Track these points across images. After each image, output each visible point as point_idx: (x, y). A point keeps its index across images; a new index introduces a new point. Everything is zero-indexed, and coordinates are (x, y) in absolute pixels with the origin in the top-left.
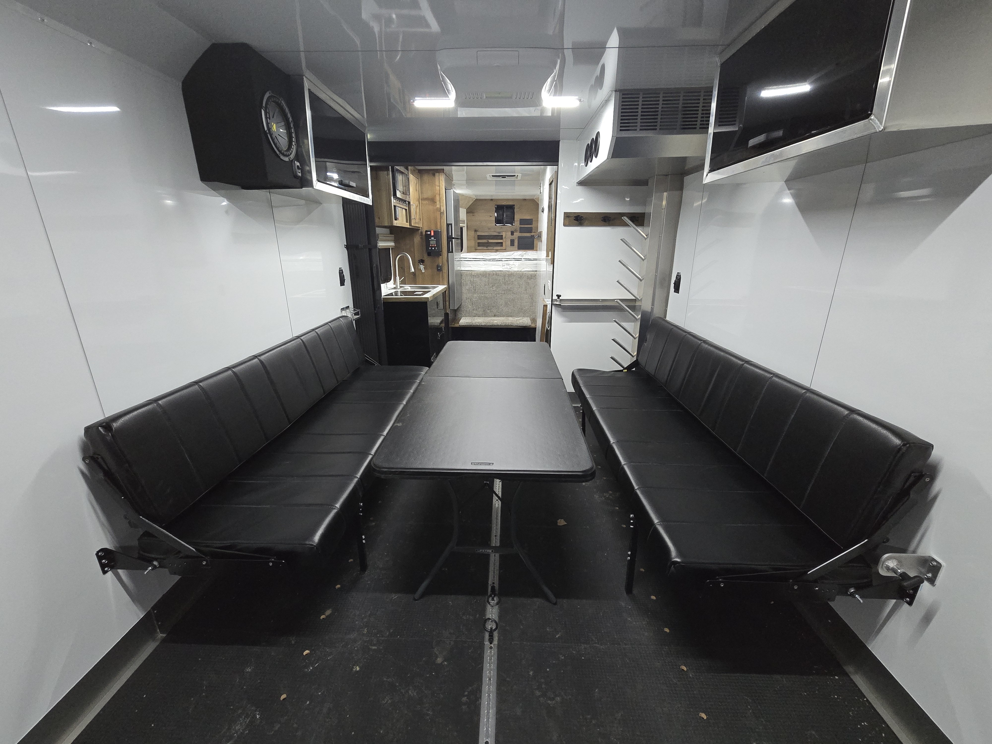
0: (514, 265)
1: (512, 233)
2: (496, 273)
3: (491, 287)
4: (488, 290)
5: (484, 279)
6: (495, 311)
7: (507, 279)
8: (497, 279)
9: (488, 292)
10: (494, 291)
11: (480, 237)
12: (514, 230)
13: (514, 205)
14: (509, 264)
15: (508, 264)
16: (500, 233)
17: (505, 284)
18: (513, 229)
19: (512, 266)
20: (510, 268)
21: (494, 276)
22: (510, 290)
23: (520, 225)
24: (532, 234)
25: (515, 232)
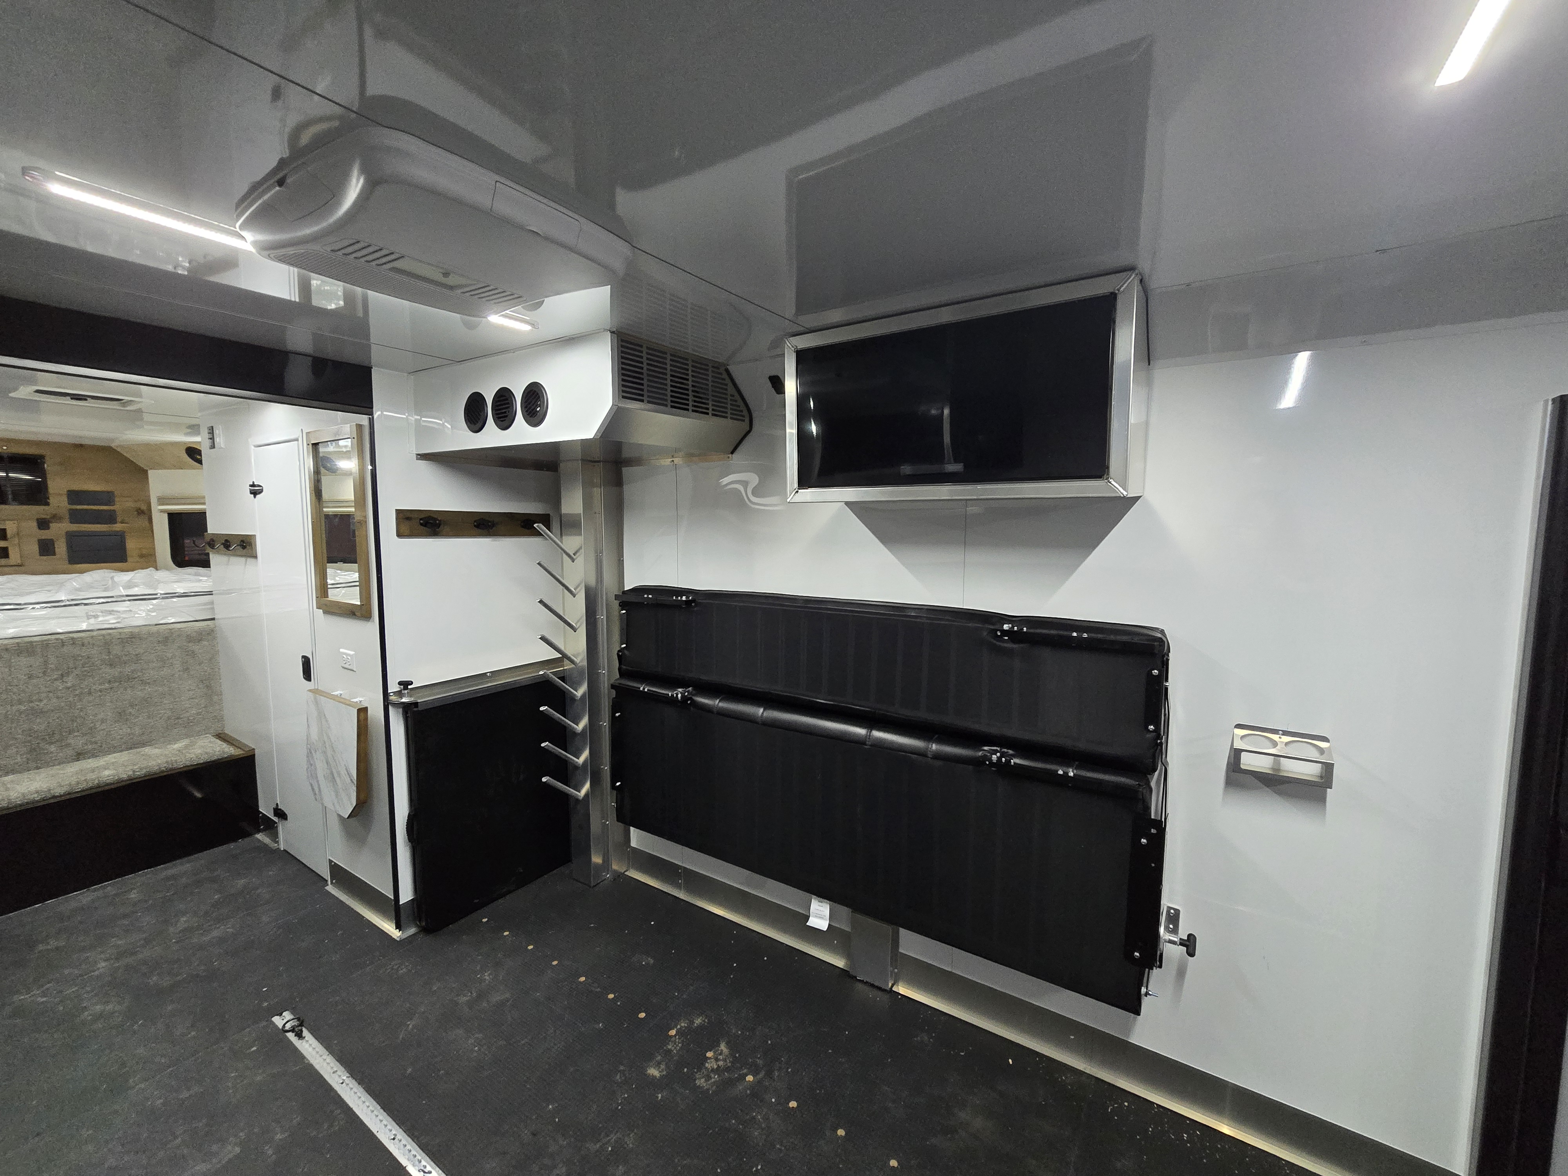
0: (131, 611)
1: (43, 524)
2: (73, 638)
3: (56, 680)
4: (43, 689)
5: (24, 661)
6: (77, 742)
7: (116, 650)
8: (78, 655)
9: (44, 695)
10: (69, 688)
12: (48, 517)
13: (43, 456)
14: (113, 611)
15: (111, 612)
17: (111, 665)
18: (46, 515)
19: (124, 616)
20: (119, 620)
21: (65, 649)
22: (129, 679)
23: (69, 504)
24: (118, 527)
25: (52, 522)
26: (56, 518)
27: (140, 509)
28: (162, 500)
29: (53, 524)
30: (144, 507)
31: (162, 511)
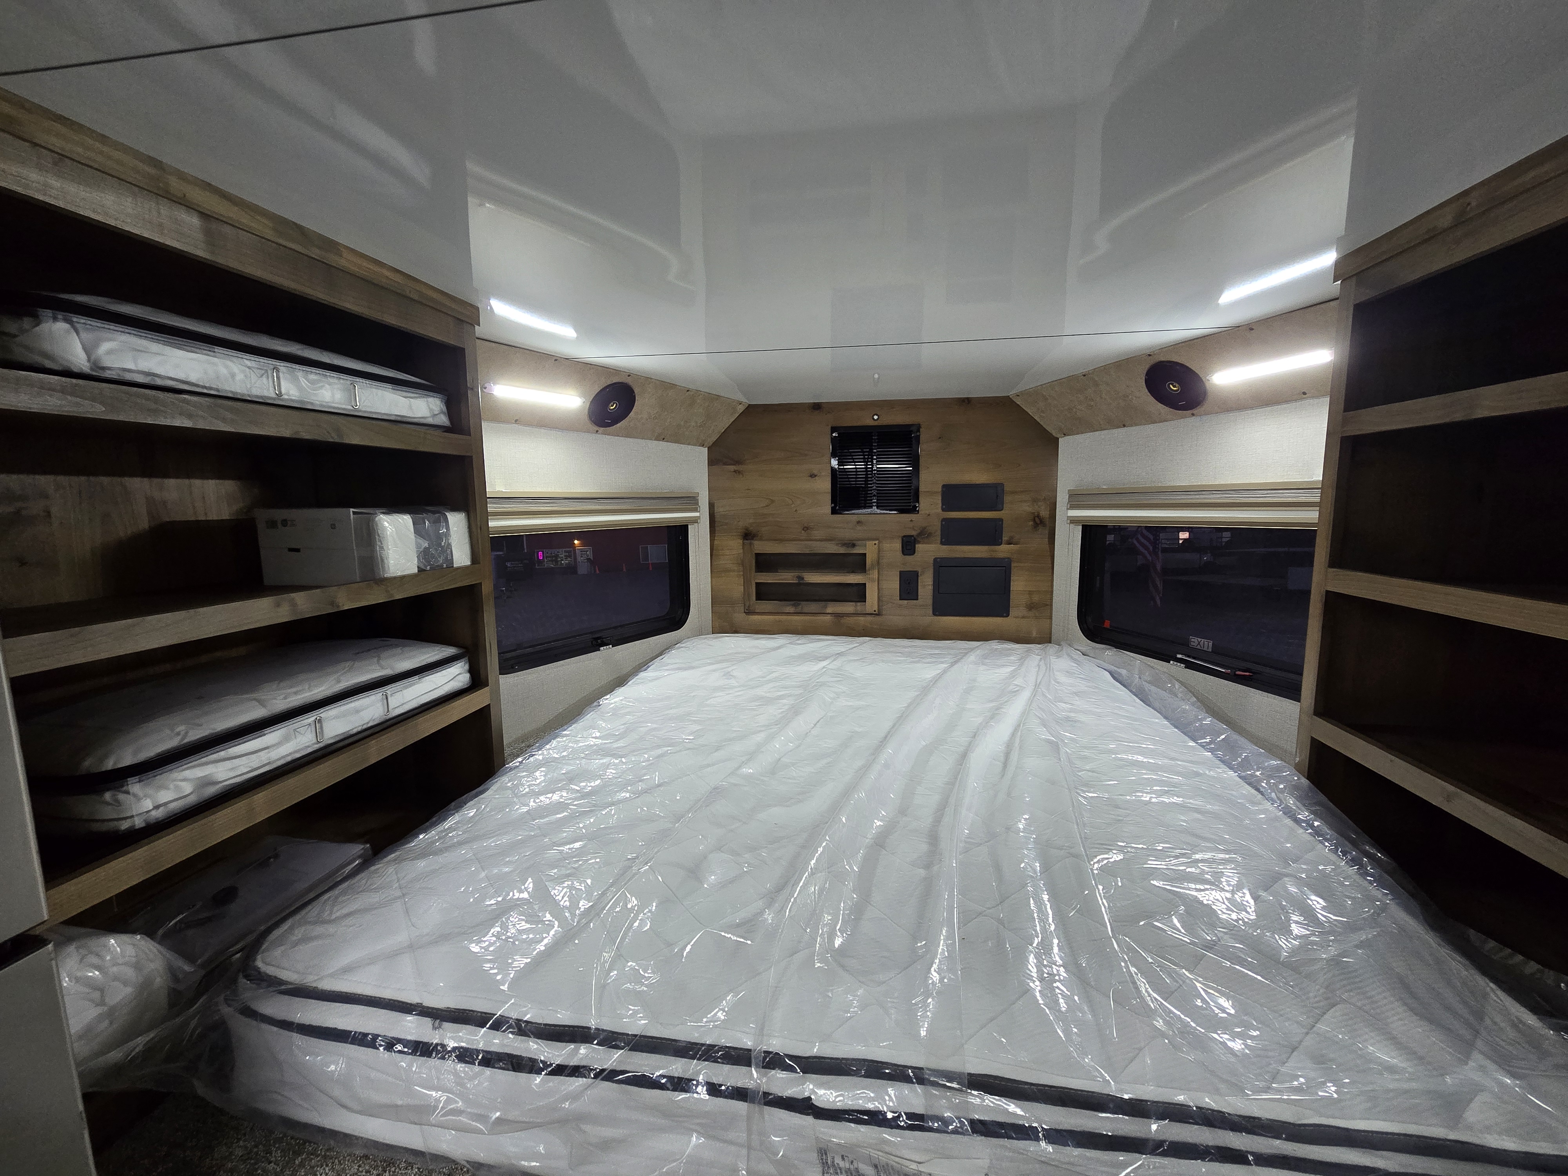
1: (909, 546)
11: (764, 563)
12: (914, 533)
13: (919, 427)
16: (854, 545)
18: (913, 529)
23: (943, 510)
24: (1003, 551)
25: (919, 542)
26: (924, 535)
27: (1038, 516)
28: (1077, 499)
29: (920, 545)
30: (1045, 513)
31: (1074, 521)
